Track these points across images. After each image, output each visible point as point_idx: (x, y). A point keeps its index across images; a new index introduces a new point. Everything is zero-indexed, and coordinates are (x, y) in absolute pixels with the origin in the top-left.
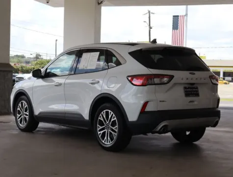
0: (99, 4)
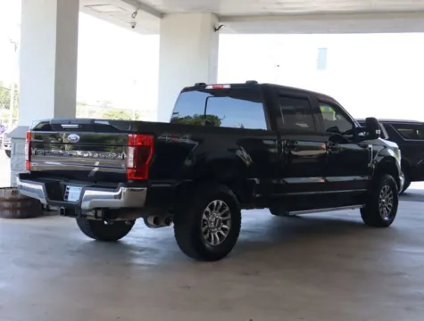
0: (216, 30)
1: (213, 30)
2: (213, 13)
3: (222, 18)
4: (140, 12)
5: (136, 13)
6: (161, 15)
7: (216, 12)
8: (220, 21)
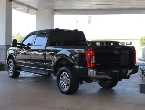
1: (52, 14)
2: (52, 9)
3: (55, 10)
4: (30, 9)
5: (29, 9)
6: (37, 9)
7: (53, 9)
8: (55, 11)
